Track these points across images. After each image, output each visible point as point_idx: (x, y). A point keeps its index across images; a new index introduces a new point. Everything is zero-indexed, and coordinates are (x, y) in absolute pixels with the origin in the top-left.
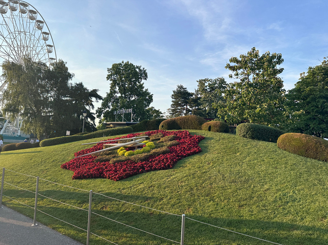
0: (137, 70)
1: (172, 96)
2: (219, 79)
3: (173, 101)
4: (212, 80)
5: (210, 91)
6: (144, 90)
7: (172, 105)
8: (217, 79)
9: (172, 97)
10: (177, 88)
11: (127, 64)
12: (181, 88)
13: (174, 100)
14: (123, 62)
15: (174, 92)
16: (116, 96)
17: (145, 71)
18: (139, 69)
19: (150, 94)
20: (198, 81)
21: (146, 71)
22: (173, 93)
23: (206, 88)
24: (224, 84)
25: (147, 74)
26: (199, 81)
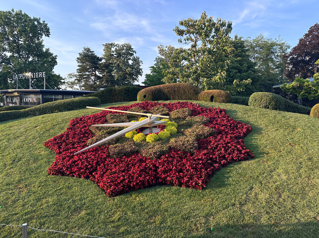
0: (36, 23)
1: (77, 59)
2: (126, 44)
3: (79, 66)
4: (119, 45)
5: (117, 57)
6: (44, 50)
7: (77, 70)
8: (124, 45)
9: (77, 61)
10: (84, 50)
11: (19, 14)
12: (88, 51)
13: (80, 64)
14: (13, 11)
15: (80, 54)
16: (5, 55)
17: (46, 25)
18: (38, 22)
19: (54, 55)
20: (103, 45)
21: (48, 26)
22: (79, 56)
23: (113, 53)
24: (131, 51)
25: (49, 29)
26: (105, 45)
